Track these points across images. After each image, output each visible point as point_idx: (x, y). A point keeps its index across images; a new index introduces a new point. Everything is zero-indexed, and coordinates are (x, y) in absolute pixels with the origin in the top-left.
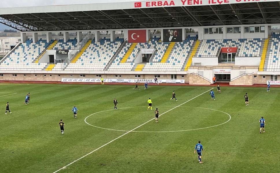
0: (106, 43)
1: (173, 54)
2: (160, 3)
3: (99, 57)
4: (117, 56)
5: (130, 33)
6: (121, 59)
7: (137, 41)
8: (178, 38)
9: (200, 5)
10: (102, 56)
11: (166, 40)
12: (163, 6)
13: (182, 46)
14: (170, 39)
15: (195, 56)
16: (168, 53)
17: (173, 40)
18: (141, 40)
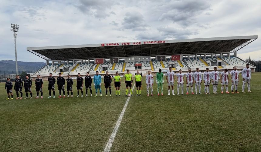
0: (86, 64)
1: (116, 67)
2: (112, 44)
3: (84, 69)
4: (92, 68)
5: (96, 60)
6: (94, 69)
7: (99, 63)
8: (117, 62)
9: (129, 45)
10: (85, 69)
11: (112, 63)
12: (114, 45)
13: (119, 64)
14: (113, 62)
15: (126, 67)
16: (114, 67)
17: (114, 62)
18: (102, 63)
